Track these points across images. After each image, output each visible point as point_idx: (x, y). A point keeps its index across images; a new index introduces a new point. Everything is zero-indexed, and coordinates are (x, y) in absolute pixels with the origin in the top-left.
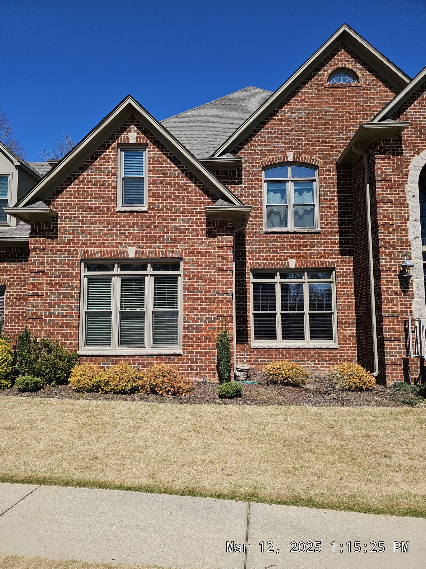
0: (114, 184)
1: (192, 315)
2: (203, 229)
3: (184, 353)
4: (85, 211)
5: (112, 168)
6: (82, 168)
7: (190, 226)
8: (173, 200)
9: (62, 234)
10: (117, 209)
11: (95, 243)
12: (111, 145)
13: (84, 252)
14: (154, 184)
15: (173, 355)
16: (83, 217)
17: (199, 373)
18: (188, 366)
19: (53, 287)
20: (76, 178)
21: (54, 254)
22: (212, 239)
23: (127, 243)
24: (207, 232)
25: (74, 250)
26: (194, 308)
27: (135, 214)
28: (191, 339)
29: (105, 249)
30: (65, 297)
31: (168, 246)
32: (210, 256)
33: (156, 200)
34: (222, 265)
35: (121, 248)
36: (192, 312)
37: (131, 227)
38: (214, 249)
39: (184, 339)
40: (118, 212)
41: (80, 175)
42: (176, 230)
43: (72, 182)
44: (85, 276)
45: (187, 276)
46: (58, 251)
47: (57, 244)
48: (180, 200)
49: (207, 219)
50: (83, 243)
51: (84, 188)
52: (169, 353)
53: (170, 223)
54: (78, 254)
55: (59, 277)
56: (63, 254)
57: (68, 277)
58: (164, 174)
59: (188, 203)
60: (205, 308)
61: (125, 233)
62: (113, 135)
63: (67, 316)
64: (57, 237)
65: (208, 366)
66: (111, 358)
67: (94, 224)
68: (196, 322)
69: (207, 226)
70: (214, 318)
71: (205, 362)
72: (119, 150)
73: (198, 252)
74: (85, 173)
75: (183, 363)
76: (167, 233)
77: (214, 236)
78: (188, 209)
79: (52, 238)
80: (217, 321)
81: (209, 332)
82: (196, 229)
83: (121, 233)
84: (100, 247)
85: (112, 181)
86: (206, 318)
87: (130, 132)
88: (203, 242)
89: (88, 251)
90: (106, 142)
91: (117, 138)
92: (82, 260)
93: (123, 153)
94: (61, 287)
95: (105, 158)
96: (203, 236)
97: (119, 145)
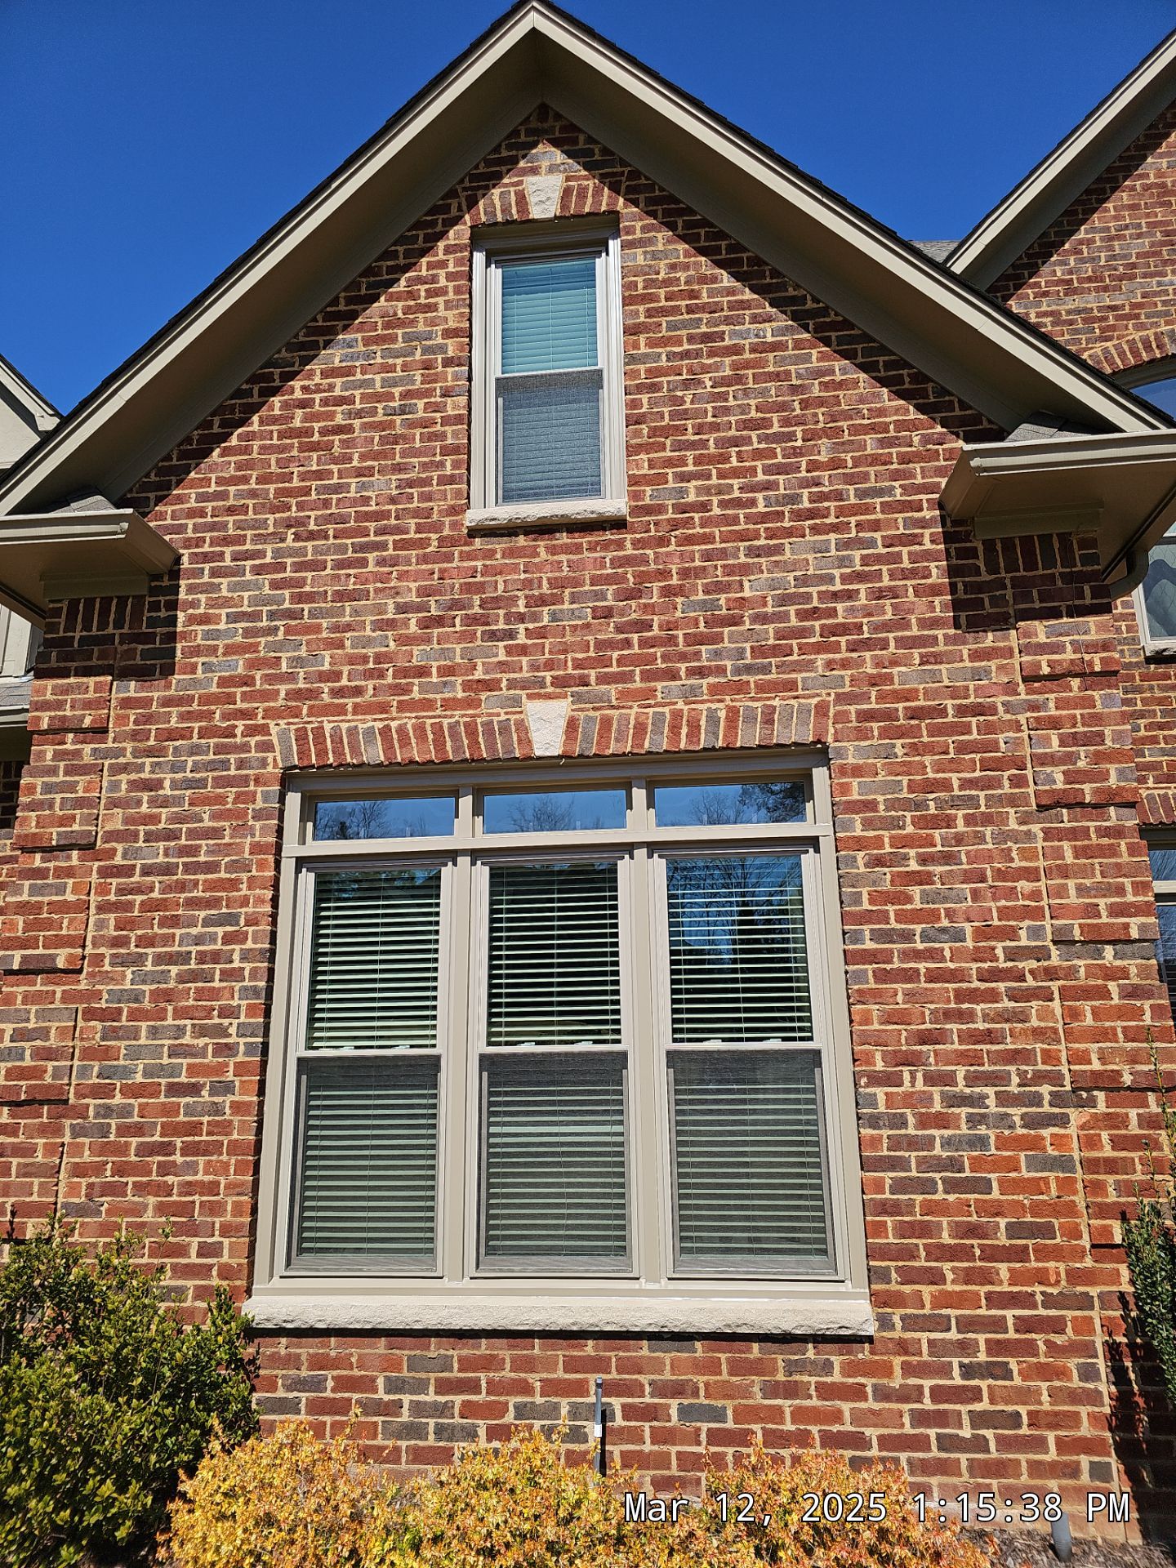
0: (454, 406)
1: (913, 1082)
2: (935, 591)
3: (884, 1323)
4: (312, 536)
5: (449, 333)
6: (303, 346)
7: (860, 577)
8: (758, 454)
9: (197, 651)
10: (474, 516)
11: (358, 691)
12: (442, 235)
13: (301, 736)
14: (654, 388)
15: (819, 1339)
16: (299, 567)
17: (999, 1469)
18: (921, 1418)
19: (130, 924)
20: (275, 391)
21: (149, 752)
22: (989, 639)
23: (524, 685)
24: (957, 605)
25: (251, 731)
26: (925, 1038)
27: (563, 538)
28: (924, 1230)
29: (409, 721)
30: (194, 976)
31: (740, 688)
32: (989, 728)
33: (669, 463)
34: (1070, 777)
35: (491, 709)
36: (911, 1060)
37: (542, 601)
38: (1010, 688)
39: (873, 1230)
40: (473, 533)
41: (292, 376)
42: (784, 600)
43: (255, 408)
44: (301, 862)
45: (860, 844)
46: (172, 735)
47: (167, 702)
48: (797, 452)
49: (948, 538)
50: (297, 695)
51: (308, 432)
52: (788, 1325)
53: (745, 570)
54: (267, 747)
55: (168, 870)
56: (195, 750)
57: (212, 867)
58: (706, 338)
59: (836, 464)
60: (989, 1037)
61: (511, 635)
62: (453, 194)
63: (194, 1089)
64: (169, 670)
65: (1055, 1421)
66: (435, 1349)
67: (352, 596)
68: (942, 1121)
69: (952, 571)
70: (1057, 1099)
71: (1025, 1396)
72: (479, 258)
73: (914, 714)
74: (315, 366)
75: (883, 1394)
76: (735, 621)
77: (1002, 622)
78: (839, 496)
79: (143, 674)
80: (1076, 1116)
81: (1036, 1186)
82: (894, 593)
83: (493, 636)
84: (384, 708)
85: (446, 394)
86: (1003, 1099)
87: (534, 171)
88: (938, 658)
89: (319, 732)
90: (418, 225)
91: (472, 203)
92: (288, 780)
93: (496, 274)
94: (175, 921)
95: (412, 295)
96: (935, 623)
97: (479, 237)
